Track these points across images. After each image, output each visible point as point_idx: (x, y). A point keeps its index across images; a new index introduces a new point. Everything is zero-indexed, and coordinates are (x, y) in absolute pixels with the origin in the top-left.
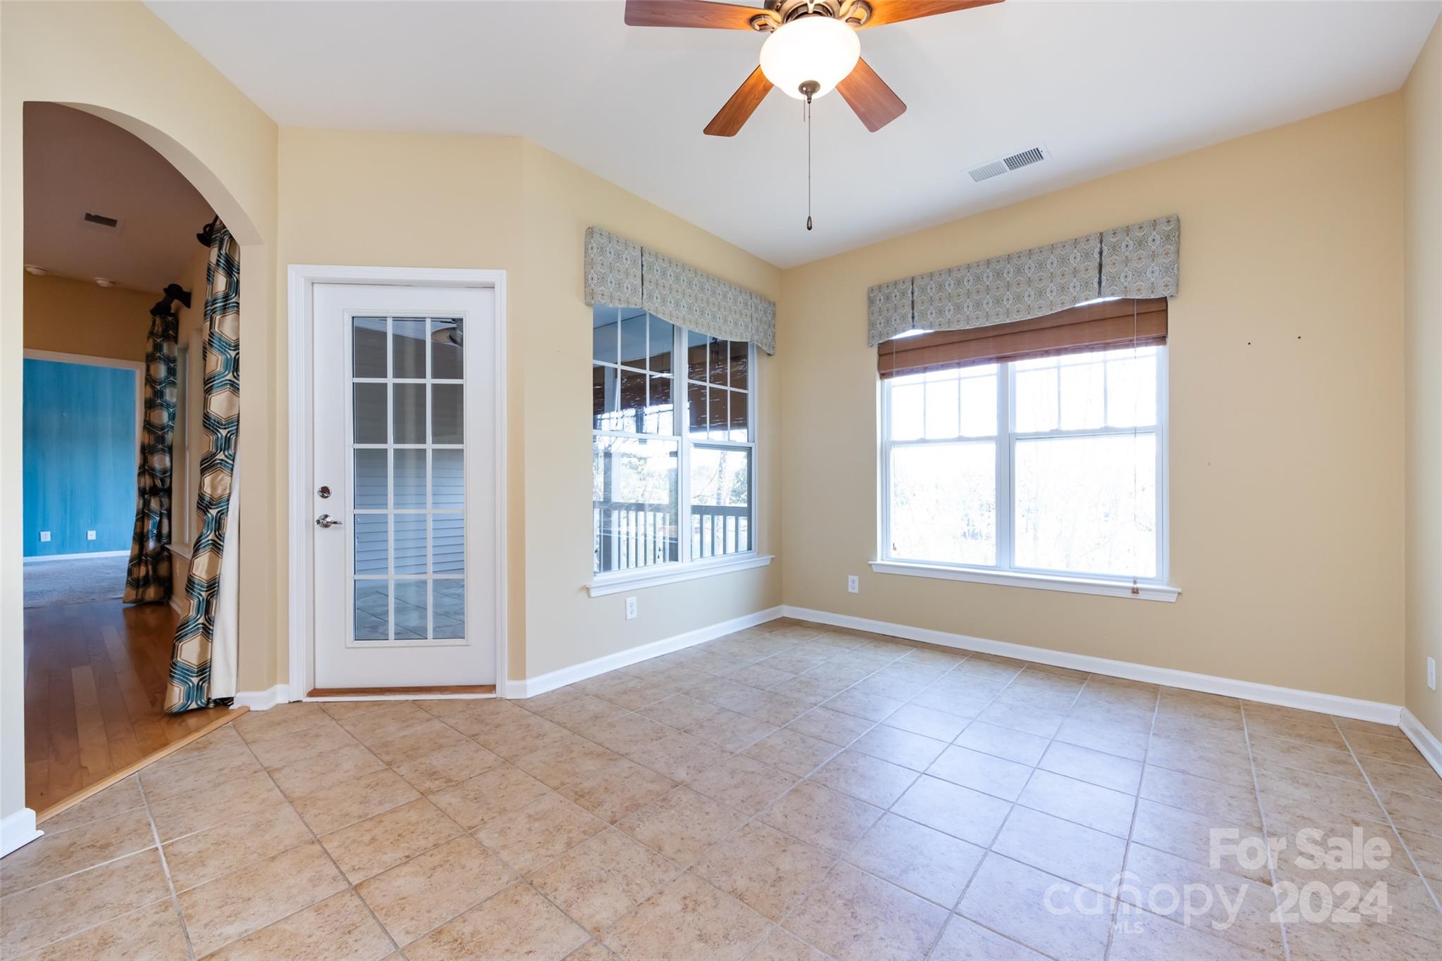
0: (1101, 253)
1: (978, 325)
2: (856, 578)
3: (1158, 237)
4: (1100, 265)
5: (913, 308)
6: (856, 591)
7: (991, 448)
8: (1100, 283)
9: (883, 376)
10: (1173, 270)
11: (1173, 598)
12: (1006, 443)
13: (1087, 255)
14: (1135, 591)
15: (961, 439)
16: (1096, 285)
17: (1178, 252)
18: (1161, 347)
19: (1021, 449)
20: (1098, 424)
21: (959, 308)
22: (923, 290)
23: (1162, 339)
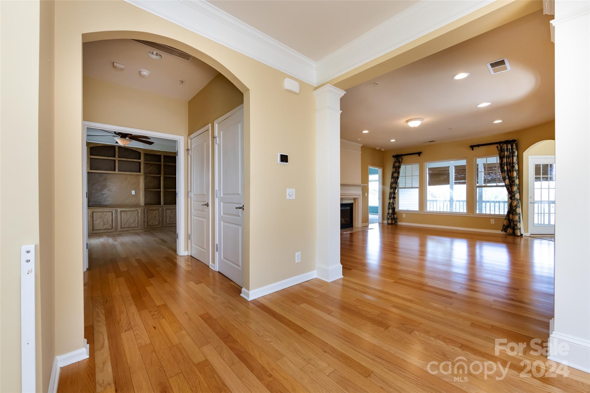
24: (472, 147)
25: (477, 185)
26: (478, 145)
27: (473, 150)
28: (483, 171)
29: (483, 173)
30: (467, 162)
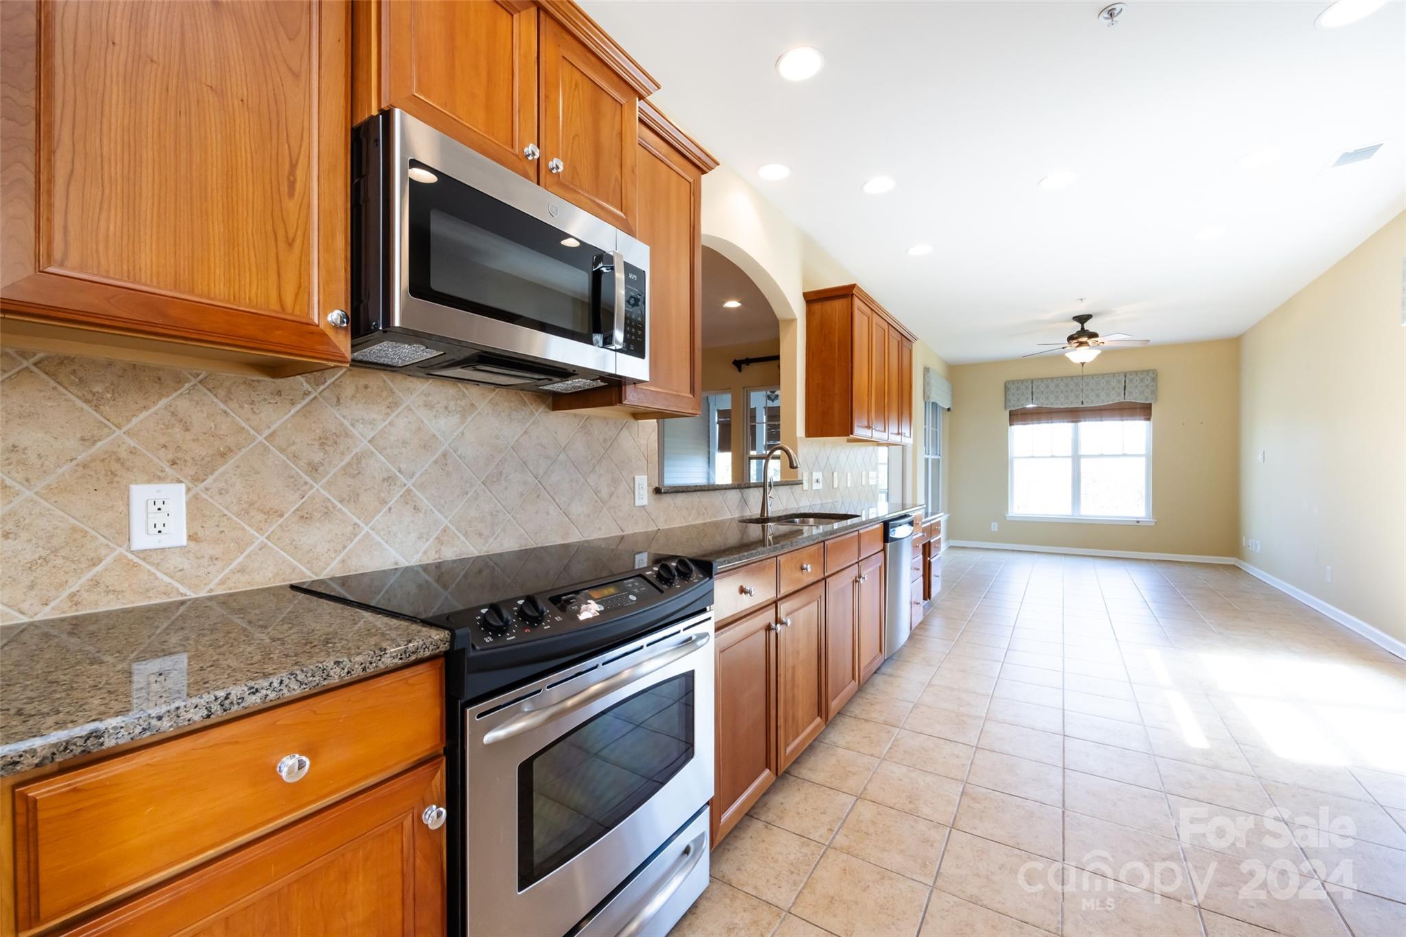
0: (1125, 382)
1: (1067, 406)
2: (996, 524)
3: (1149, 379)
4: (1125, 387)
5: (1032, 395)
6: (996, 530)
7: (1069, 461)
8: (1125, 394)
9: (1011, 425)
10: (1154, 392)
11: (1153, 524)
12: (1076, 458)
13: (1119, 382)
14: (1138, 522)
15: (1052, 457)
16: (1123, 395)
17: (1156, 385)
18: (1148, 422)
19: (1083, 462)
20: (1120, 453)
21: (1057, 397)
22: (1038, 387)
23: (1149, 419)
24: (738, 364)
25: (753, 453)
26: (747, 359)
27: (740, 370)
28: (765, 421)
29: (765, 425)
30: (734, 401)
